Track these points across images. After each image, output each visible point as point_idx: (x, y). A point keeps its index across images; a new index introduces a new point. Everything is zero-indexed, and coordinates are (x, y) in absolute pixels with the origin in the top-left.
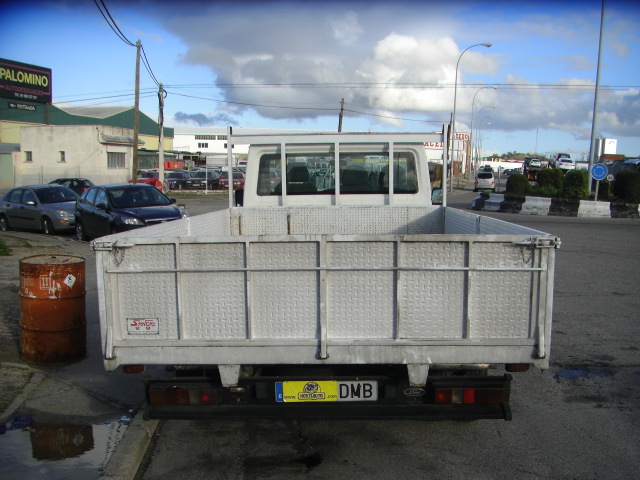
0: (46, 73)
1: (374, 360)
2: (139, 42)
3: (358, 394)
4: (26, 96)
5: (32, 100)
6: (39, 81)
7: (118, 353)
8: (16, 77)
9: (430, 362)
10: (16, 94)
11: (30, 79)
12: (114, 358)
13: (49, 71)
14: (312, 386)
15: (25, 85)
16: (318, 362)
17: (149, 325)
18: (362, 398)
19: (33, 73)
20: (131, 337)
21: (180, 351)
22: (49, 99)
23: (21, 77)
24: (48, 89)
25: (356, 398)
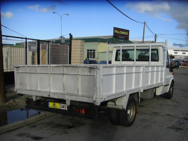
0: (128, 31)
1: (59, 98)
2: (145, 22)
3: (63, 108)
4: (122, 38)
5: (123, 39)
6: (126, 33)
7: (17, 91)
8: (119, 32)
9: (70, 100)
10: (119, 37)
11: (123, 33)
12: (16, 92)
13: (129, 31)
14: (54, 104)
15: (121, 34)
16: (49, 97)
17: (23, 85)
18: (64, 109)
19: (124, 31)
20: (20, 87)
21: (26, 91)
22: (128, 38)
23: (120, 32)
24: (128, 36)
25: (63, 109)
